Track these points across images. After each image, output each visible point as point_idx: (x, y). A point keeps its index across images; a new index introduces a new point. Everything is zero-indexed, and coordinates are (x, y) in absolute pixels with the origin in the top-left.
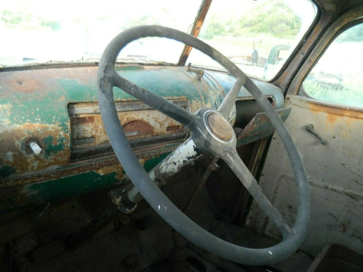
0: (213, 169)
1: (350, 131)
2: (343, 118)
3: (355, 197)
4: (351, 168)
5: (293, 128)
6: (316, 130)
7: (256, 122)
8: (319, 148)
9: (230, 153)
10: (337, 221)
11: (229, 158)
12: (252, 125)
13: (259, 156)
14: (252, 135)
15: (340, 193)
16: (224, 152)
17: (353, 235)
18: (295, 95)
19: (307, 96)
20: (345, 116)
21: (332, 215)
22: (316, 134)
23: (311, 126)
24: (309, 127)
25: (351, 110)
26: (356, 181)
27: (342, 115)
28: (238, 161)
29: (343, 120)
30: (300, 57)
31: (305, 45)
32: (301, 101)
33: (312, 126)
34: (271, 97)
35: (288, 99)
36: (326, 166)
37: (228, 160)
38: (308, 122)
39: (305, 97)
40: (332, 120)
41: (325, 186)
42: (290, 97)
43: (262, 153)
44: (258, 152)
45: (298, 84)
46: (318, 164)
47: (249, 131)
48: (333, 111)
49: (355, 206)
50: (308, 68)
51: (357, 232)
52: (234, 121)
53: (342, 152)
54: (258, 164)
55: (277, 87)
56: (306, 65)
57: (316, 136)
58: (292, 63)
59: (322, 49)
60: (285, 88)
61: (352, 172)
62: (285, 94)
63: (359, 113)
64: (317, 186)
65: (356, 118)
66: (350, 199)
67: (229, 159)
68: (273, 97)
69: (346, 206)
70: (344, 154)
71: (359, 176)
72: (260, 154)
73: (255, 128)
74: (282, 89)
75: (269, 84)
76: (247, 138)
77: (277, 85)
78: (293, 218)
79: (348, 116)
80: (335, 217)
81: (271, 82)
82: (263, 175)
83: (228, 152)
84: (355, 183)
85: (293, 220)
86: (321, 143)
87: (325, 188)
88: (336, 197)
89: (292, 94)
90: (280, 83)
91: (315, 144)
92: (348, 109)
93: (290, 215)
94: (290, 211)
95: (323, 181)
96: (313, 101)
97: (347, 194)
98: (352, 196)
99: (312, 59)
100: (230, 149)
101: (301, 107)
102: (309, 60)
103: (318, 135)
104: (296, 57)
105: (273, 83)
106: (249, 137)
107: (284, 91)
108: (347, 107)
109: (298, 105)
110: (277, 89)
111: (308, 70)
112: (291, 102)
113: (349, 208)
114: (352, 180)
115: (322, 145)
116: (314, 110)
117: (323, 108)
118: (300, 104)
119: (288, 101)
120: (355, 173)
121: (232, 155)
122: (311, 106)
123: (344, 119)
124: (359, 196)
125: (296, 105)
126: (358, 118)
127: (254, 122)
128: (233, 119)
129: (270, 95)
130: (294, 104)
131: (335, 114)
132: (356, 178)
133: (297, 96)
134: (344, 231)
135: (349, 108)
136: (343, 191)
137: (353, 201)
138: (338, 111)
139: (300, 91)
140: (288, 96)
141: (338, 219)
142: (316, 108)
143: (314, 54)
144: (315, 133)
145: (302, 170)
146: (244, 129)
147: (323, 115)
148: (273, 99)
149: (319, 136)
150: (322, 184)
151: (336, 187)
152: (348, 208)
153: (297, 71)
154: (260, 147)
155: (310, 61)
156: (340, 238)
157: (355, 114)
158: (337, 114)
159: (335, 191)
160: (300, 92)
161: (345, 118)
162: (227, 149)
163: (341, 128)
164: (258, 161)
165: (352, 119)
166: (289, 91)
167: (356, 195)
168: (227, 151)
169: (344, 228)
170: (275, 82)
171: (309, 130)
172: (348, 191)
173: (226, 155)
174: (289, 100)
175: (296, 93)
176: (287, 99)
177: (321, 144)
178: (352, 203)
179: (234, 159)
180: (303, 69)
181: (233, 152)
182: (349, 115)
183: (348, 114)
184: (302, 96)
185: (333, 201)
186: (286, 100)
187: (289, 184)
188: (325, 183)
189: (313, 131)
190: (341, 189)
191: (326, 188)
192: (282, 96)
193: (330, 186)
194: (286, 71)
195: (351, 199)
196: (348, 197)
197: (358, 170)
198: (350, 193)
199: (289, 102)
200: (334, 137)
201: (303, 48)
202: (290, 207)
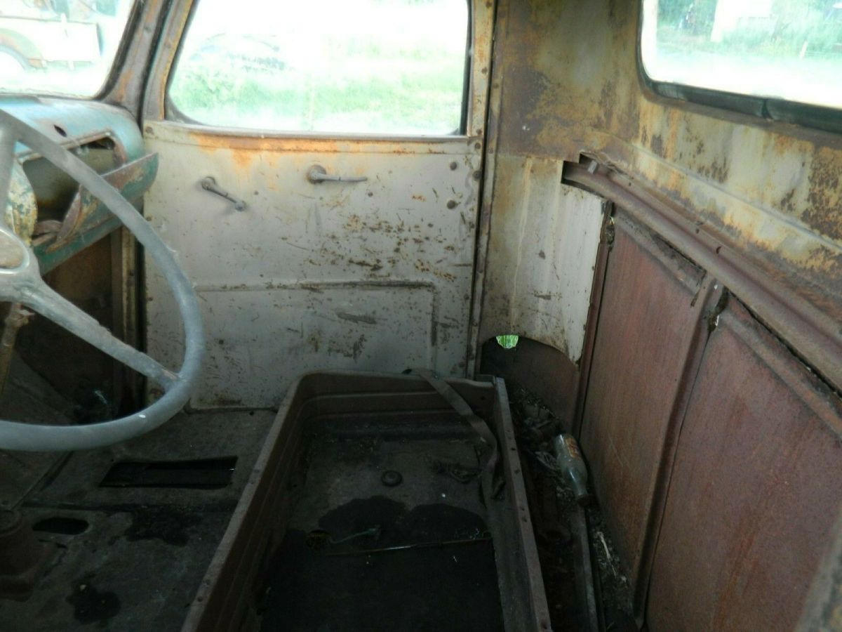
0: (19, 324)
1: (277, 176)
2: (260, 156)
3: (316, 287)
4: (297, 241)
5: (178, 189)
6: (222, 186)
7: (87, 202)
8: (236, 218)
9: (30, 288)
10: (302, 337)
11: (30, 297)
12: (78, 210)
13: (128, 263)
14: (89, 227)
15: (293, 289)
16: (17, 289)
17: (330, 350)
18: (161, 121)
19: (187, 120)
20: (262, 149)
21: (293, 330)
22: (225, 194)
23: (209, 180)
24: (206, 182)
25: (268, 137)
26: (311, 262)
27: (257, 149)
28: (52, 298)
29: (261, 158)
30: (144, 37)
31: (146, 9)
32: (177, 131)
33: (213, 179)
34: (108, 134)
35: (150, 130)
36: (259, 249)
37: (30, 302)
38: (204, 172)
39: (182, 122)
40: (243, 161)
41: (267, 284)
42: (152, 126)
43: (132, 256)
44: (125, 255)
45: (161, 97)
46: (244, 249)
47: (77, 223)
48: (240, 143)
49: (321, 303)
50: (168, 62)
51: (334, 343)
52: (35, 209)
53: (277, 217)
54: (133, 279)
55: (115, 109)
56: (163, 57)
57: (225, 196)
58: (131, 52)
59: (184, 20)
60: (136, 108)
61: (298, 247)
62: (139, 122)
63: (282, 141)
64: (257, 288)
65: (281, 150)
66: (310, 293)
67: (33, 299)
68: (112, 133)
69: (309, 307)
70: (281, 220)
71: (313, 251)
72: (129, 258)
73: (87, 214)
74: (130, 112)
75: (96, 104)
76: (80, 237)
77: (116, 104)
78: (232, 359)
79: (268, 150)
80: (297, 331)
81: (100, 97)
82: (151, 299)
83: (26, 288)
84: (311, 265)
85: (233, 364)
86: (236, 209)
87: (267, 288)
88: (290, 298)
89: (155, 119)
90: (121, 97)
91: (228, 212)
92: (263, 137)
93: (225, 357)
94: (223, 349)
95: (262, 276)
96: (199, 130)
97: (304, 287)
98: (312, 288)
99: (170, 41)
100: (28, 281)
101: (182, 144)
102: (165, 44)
103: (227, 194)
104: (137, 37)
105: (104, 100)
106: (84, 234)
107: (135, 113)
108: (262, 132)
109: (174, 142)
110: (117, 113)
111: (169, 65)
112: (157, 138)
113: (313, 308)
114: (305, 261)
115: (240, 213)
116: (206, 146)
117: (222, 141)
118: (177, 138)
119: (150, 135)
120: (304, 249)
121: (35, 290)
122: (199, 140)
123: (262, 156)
124: (321, 284)
125: (170, 142)
126: (284, 150)
127: (81, 203)
128: (29, 206)
129: (103, 132)
130: (165, 141)
131: (245, 149)
132: (310, 256)
133: (166, 123)
134: (317, 349)
135: (265, 134)
136: (296, 284)
137: (315, 295)
138: (249, 143)
139: (169, 111)
140: (146, 124)
141: (302, 333)
142: (209, 142)
143: (170, 30)
144: (221, 192)
145: (181, 277)
146: (65, 222)
147: (225, 153)
148: (114, 139)
149: (229, 196)
150: (261, 282)
151: (285, 282)
152: (311, 310)
153: (148, 69)
154: (124, 244)
155: (167, 46)
156: (313, 362)
157: (276, 144)
158: (249, 149)
159: (285, 287)
160: (170, 113)
161: (264, 154)
162: (21, 283)
163: (263, 174)
164: (130, 274)
165: (275, 154)
166: (145, 113)
167: (317, 285)
168: (22, 286)
169: (315, 343)
170: (109, 97)
171: (209, 187)
172: (303, 282)
173: (23, 294)
174: (153, 134)
175: (161, 116)
176: (146, 131)
177: (236, 211)
178: (314, 299)
179: (42, 295)
180: (159, 63)
181: (35, 285)
182: (267, 148)
183: (266, 145)
184: (175, 121)
185: (288, 305)
186: (145, 133)
187: (205, 300)
188: (266, 280)
189: (216, 188)
190: (292, 281)
191: (270, 287)
192: (133, 127)
193: (275, 282)
194: (125, 69)
195: (312, 293)
196: (307, 292)
197: (309, 241)
198: (307, 285)
199: (154, 137)
200: (256, 193)
201: (144, 17)
202: (221, 342)
